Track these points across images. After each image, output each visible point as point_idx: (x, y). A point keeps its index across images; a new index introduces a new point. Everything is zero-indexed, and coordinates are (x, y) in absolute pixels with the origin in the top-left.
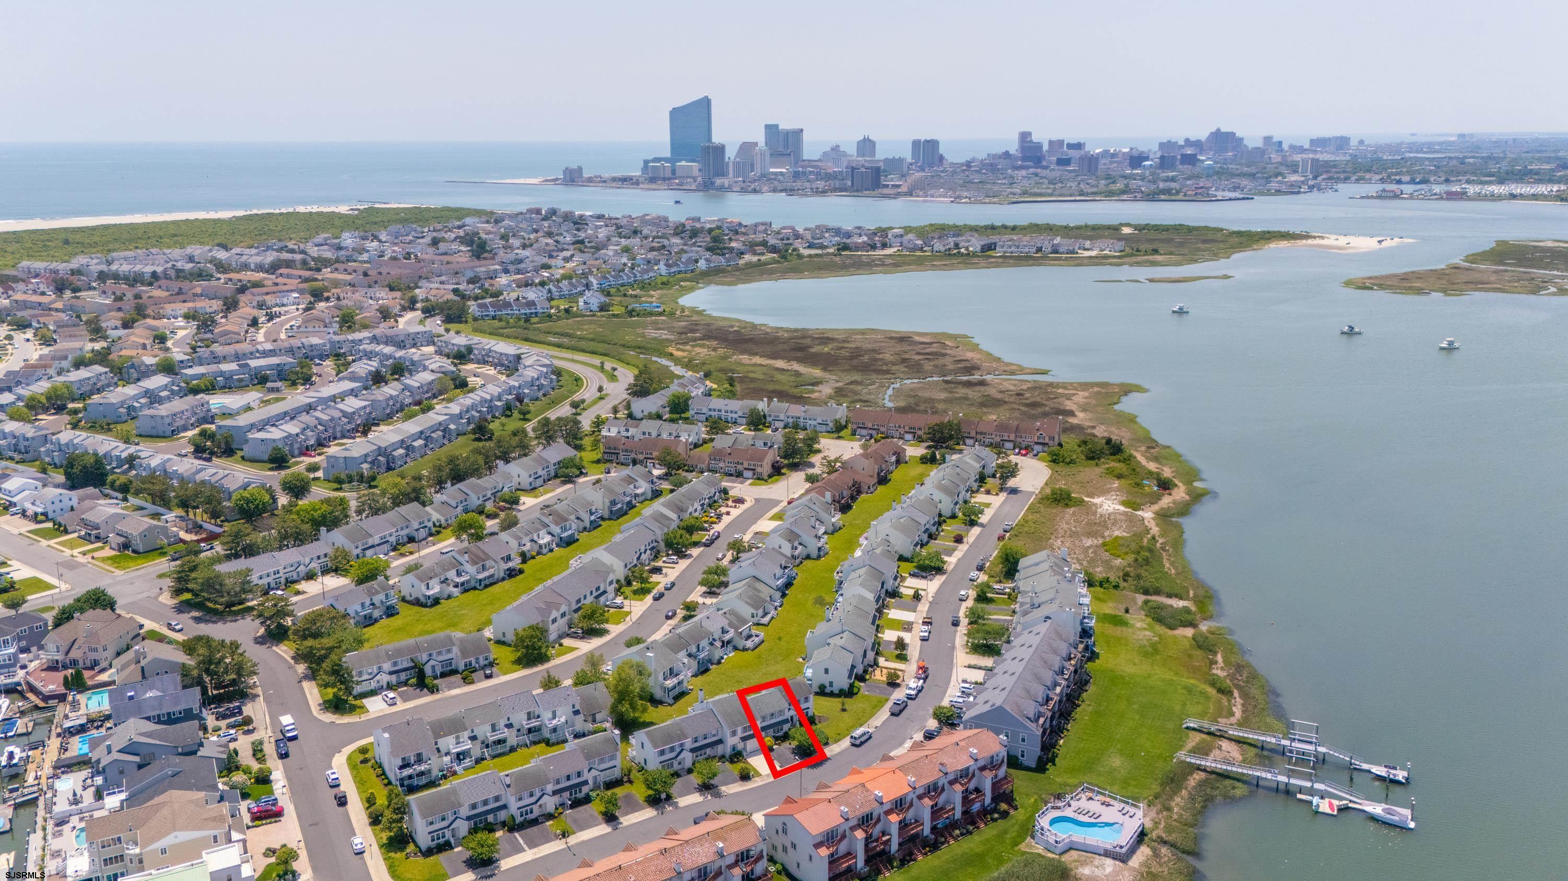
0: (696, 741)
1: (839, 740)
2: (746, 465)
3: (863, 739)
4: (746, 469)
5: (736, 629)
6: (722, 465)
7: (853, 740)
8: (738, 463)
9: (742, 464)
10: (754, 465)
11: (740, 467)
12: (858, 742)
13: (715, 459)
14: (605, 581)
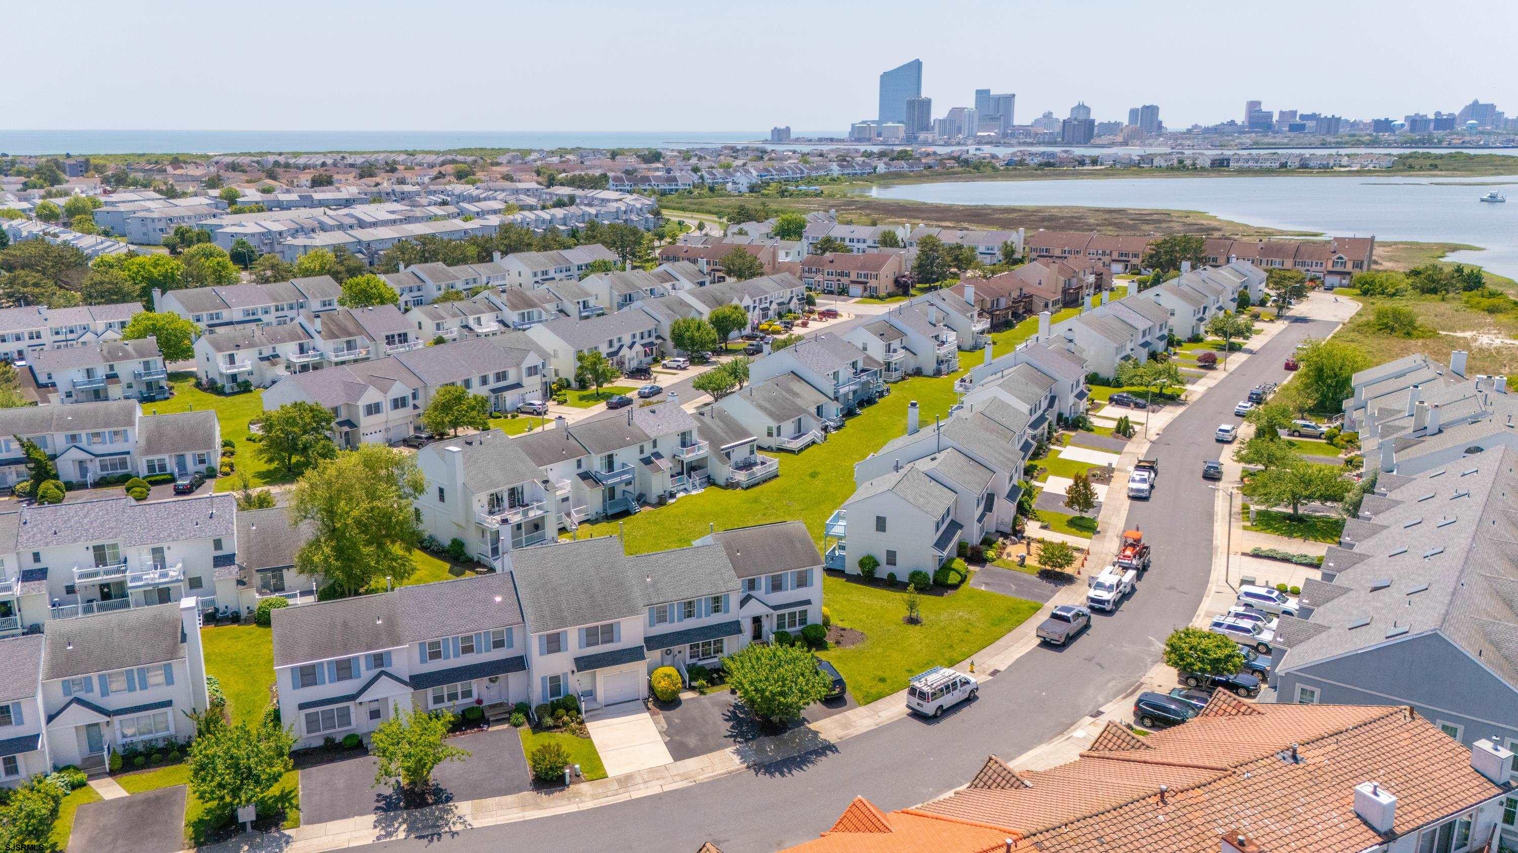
0: (435, 655)
1: (879, 697)
2: (853, 277)
3: (947, 700)
4: (853, 282)
5: (715, 443)
6: (819, 277)
7: (915, 701)
8: (842, 274)
9: (848, 275)
10: (866, 276)
11: (845, 280)
12: (929, 708)
13: (810, 271)
14: (518, 365)
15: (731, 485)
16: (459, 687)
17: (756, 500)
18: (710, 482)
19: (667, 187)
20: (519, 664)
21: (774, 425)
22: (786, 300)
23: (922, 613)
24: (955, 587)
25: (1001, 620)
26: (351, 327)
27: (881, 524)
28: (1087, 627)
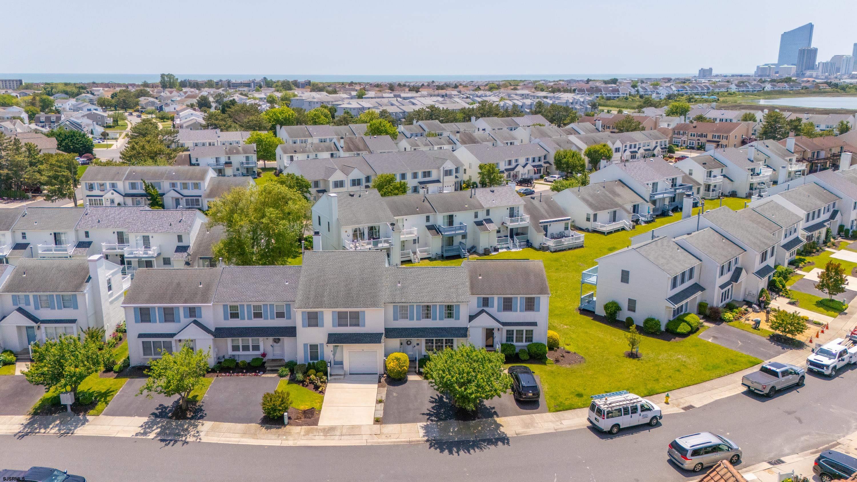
1: (570, 408)
2: (710, 137)
3: (625, 421)
4: (709, 141)
5: (535, 216)
6: (684, 138)
7: (594, 415)
8: (701, 136)
9: (706, 136)
10: (719, 137)
11: (703, 140)
12: (605, 424)
13: (679, 133)
14: (439, 168)
15: (543, 248)
16: (250, 341)
17: (556, 260)
18: (529, 244)
19: (612, 95)
20: (291, 332)
21: (591, 212)
22: (651, 147)
23: (641, 350)
24: (684, 335)
25: (716, 367)
26: (361, 146)
27: (625, 277)
28: (799, 385)
